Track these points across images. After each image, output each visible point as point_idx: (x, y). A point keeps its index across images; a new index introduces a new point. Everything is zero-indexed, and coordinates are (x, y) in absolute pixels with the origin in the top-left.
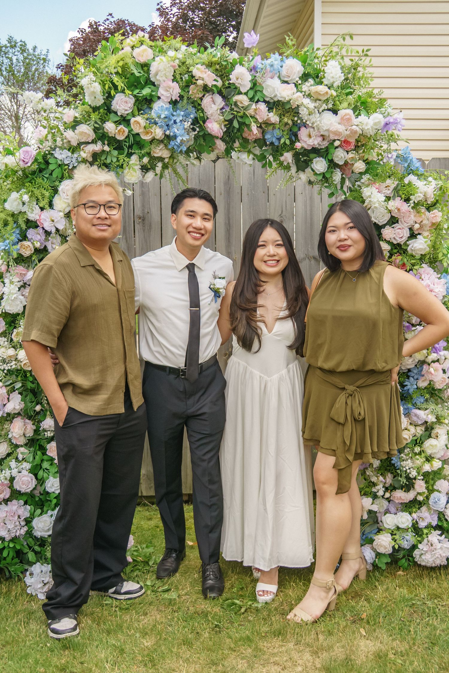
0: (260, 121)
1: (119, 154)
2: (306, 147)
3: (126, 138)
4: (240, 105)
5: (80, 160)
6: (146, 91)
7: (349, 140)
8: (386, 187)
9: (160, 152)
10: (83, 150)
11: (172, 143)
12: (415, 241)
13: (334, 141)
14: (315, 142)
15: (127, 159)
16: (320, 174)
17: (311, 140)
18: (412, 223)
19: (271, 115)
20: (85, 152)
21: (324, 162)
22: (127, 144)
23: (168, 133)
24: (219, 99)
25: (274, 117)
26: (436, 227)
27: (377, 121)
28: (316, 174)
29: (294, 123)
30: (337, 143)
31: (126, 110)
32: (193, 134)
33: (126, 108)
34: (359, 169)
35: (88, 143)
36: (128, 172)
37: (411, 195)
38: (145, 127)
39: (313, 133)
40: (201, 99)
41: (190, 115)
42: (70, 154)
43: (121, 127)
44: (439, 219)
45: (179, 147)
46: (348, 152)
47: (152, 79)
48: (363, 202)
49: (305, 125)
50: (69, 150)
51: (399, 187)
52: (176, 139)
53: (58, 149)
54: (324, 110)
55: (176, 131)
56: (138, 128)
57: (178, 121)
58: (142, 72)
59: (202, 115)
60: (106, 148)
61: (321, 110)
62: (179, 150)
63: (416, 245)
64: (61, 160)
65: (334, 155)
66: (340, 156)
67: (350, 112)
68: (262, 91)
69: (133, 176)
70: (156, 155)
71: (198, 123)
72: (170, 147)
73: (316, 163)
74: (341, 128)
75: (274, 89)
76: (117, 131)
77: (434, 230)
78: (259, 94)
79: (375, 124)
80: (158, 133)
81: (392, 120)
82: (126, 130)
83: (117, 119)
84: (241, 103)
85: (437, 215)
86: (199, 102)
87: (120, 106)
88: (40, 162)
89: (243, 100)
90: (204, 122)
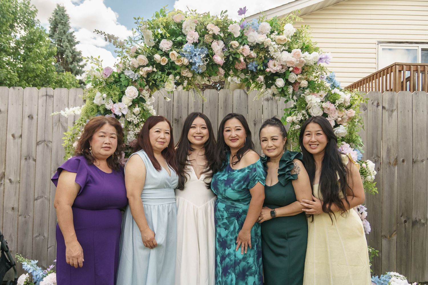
0: (245, 55)
1: (162, 73)
2: (272, 71)
3: (167, 64)
4: (234, 47)
5: (139, 76)
6: (179, 38)
7: (298, 67)
8: (320, 96)
9: (186, 73)
10: (141, 70)
11: (193, 67)
12: (339, 128)
13: (289, 68)
14: (278, 68)
15: (166, 76)
16: (280, 88)
17: (275, 67)
18: (336, 117)
19: (252, 52)
20: (142, 72)
21: (283, 81)
22: (167, 68)
23: (191, 61)
24: (221, 43)
25: (253, 54)
26: (351, 120)
27: (315, 56)
28: (278, 88)
29: (266, 58)
30: (291, 69)
31: (168, 49)
32: (206, 63)
33: (168, 47)
34: (304, 85)
35: (144, 66)
36: (167, 85)
37: (336, 99)
38: (177, 57)
39: (276, 63)
40: (211, 43)
41: (204, 52)
42: (133, 73)
43: (164, 57)
44: (353, 115)
45: (197, 70)
46: (297, 75)
47: (184, 31)
48: (306, 104)
49: (272, 58)
50: (133, 71)
51: (328, 95)
52: (195, 65)
53: (126, 69)
54: (284, 50)
55: (196, 59)
56: (173, 58)
57: (197, 54)
58: (177, 27)
59: (211, 52)
60: (155, 70)
61: (282, 50)
62: (197, 72)
63: (339, 130)
64: (128, 76)
65: (289, 77)
66: (293, 77)
67: (300, 50)
68: (246, 39)
69: (170, 87)
70: (184, 75)
71: (209, 56)
72: (192, 69)
73: (278, 81)
74: (294, 60)
75: (254, 37)
76: (161, 60)
77: (350, 122)
78: (245, 41)
79: (314, 58)
80: (186, 61)
81: (323, 57)
82: (167, 60)
83: (162, 53)
84: (235, 45)
85: (352, 113)
86: (210, 44)
87: (164, 46)
88: (116, 78)
89: (235, 43)
90: (213, 56)
